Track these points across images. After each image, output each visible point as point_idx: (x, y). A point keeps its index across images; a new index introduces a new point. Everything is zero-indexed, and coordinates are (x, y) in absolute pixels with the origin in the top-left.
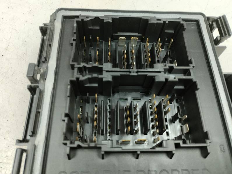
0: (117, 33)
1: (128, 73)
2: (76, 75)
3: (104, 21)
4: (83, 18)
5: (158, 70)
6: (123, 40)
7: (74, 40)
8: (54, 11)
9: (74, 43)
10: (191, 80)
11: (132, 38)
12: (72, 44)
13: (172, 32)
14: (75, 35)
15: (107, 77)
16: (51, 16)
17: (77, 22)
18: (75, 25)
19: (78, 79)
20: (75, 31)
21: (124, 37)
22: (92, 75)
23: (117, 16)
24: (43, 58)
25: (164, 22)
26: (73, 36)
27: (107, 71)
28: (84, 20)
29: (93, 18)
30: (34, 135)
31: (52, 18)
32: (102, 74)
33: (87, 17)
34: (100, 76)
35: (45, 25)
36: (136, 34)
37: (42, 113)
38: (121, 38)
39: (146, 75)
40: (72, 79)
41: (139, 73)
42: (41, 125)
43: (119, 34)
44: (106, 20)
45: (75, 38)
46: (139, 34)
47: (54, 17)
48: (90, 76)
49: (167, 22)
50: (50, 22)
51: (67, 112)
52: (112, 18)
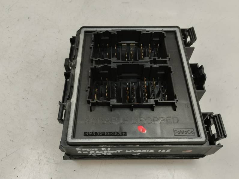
0: (121, 42)
1: (127, 63)
2: (94, 65)
3: (112, 33)
4: (98, 32)
5: (146, 61)
6: (125, 46)
7: (92, 45)
8: (79, 29)
9: (92, 47)
10: (168, 66)
11: (131, 44)
12: (91, 48)
13: (158, 39)
14: (93, 42)
15: (113, 66)
16: (77, 32)
17: (94, 34)
18: (93, 36)
19: (95, 67)
20: (93, 40)
21: (125, 44)
22: (104, 64)
23: (120, 30)
24: (73, 56)
25: (151, 33)
26: (92, 43)
27: (113, 62)
28: (99, 33)
29: (104, 32)
30: (69, 99)
31: (78, 33)
32: (110, 64)
33: (101, 31)
34: (109, 65)
35: (73, 37)
36: (134, 42)
37: (74, 86)
38: (123, 44)
39: (138, 64)
40: (92, 67)
41: (134, 63)
42: (73, 93)
43: (122, 42)
44: (113, 32)
45: (93, 44)
46: (136, 42)
47: (79, 32)
48: (103, 65)
49: (153, 33)
50: (77, 35)
51: (89, 86)
52: (117, 31)
